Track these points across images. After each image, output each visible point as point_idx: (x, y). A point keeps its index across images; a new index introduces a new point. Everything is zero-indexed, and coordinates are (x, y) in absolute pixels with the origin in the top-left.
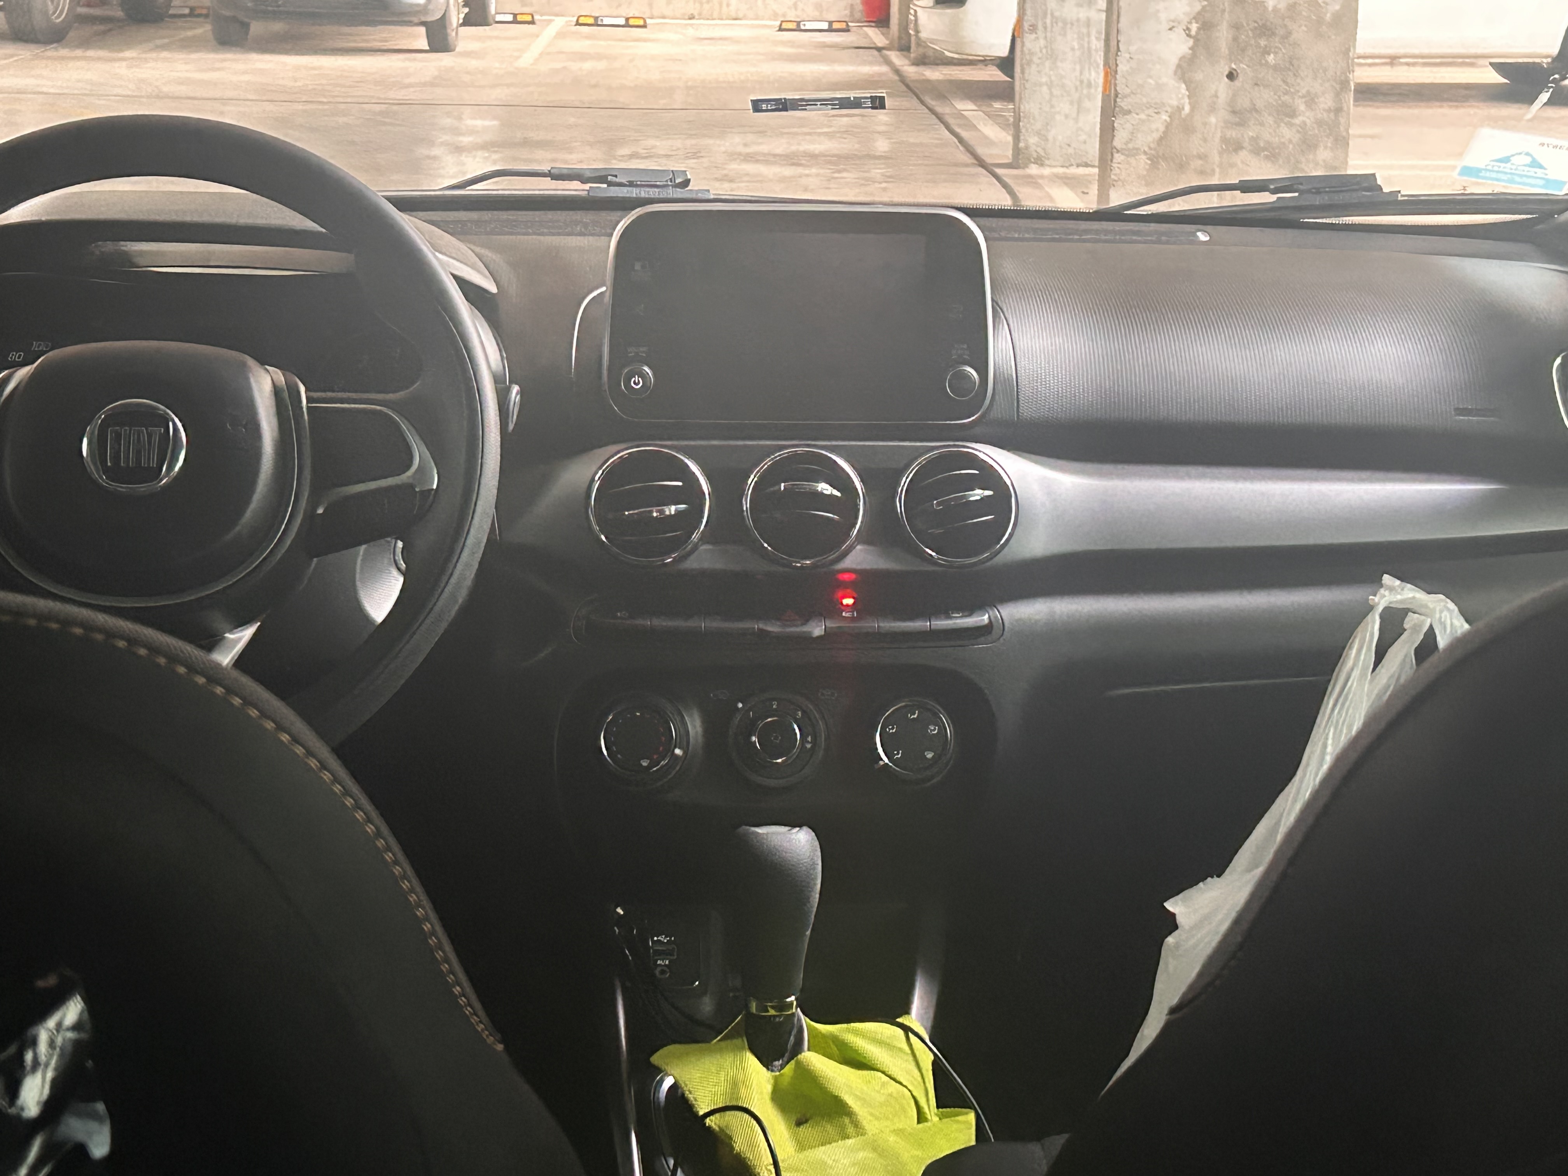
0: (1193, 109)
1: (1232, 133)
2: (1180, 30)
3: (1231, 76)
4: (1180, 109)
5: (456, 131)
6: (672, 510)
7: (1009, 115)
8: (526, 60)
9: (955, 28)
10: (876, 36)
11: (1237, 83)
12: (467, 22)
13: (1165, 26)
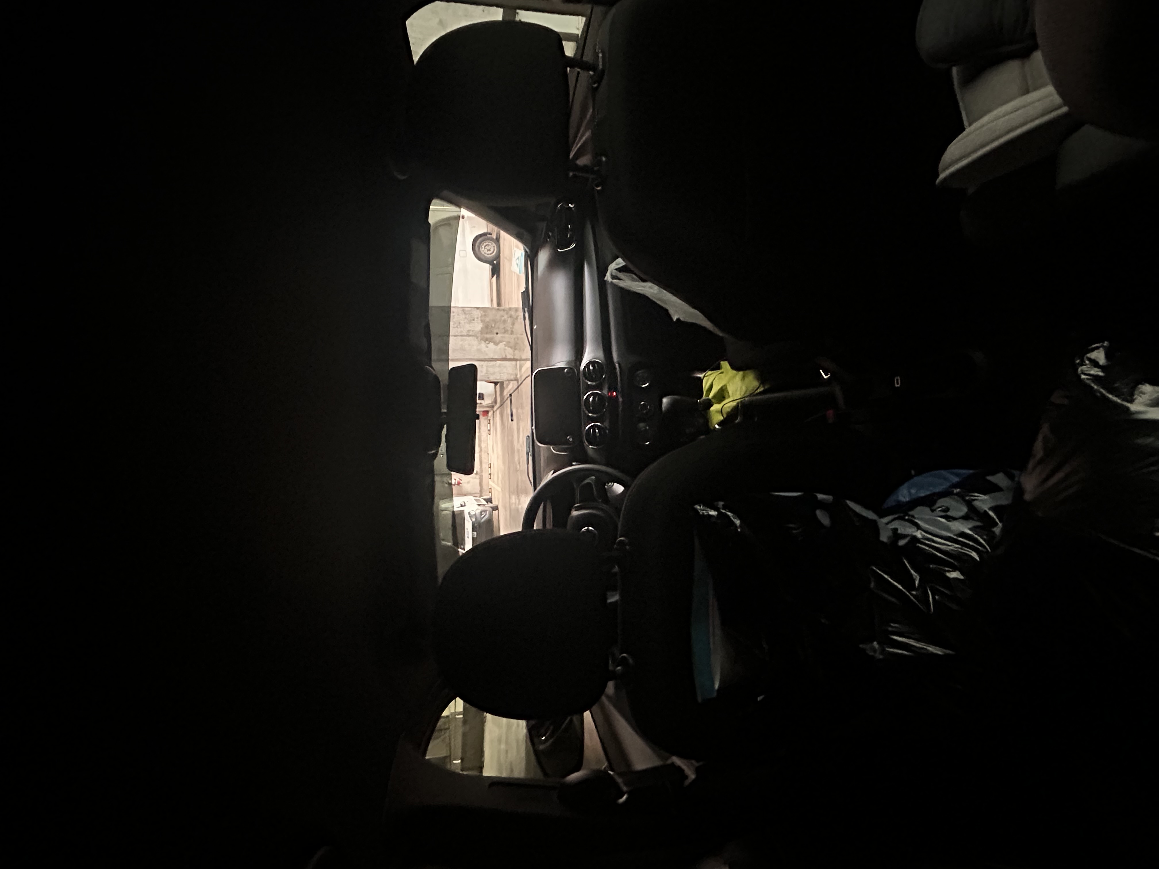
0: (504, 342)
1: (510, 332)
2: (488, 345)
3: (497, 334)
4: (505, 344)
5: (515, 504)
6: (597, 431)
7: (507, 382)
8: (499, 489)
9: (490, 395)
10: (490, 414)
11: (499, 332)
12: (491, 502)
13: (487, 348)
